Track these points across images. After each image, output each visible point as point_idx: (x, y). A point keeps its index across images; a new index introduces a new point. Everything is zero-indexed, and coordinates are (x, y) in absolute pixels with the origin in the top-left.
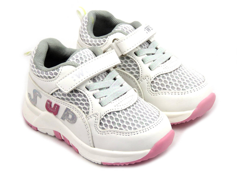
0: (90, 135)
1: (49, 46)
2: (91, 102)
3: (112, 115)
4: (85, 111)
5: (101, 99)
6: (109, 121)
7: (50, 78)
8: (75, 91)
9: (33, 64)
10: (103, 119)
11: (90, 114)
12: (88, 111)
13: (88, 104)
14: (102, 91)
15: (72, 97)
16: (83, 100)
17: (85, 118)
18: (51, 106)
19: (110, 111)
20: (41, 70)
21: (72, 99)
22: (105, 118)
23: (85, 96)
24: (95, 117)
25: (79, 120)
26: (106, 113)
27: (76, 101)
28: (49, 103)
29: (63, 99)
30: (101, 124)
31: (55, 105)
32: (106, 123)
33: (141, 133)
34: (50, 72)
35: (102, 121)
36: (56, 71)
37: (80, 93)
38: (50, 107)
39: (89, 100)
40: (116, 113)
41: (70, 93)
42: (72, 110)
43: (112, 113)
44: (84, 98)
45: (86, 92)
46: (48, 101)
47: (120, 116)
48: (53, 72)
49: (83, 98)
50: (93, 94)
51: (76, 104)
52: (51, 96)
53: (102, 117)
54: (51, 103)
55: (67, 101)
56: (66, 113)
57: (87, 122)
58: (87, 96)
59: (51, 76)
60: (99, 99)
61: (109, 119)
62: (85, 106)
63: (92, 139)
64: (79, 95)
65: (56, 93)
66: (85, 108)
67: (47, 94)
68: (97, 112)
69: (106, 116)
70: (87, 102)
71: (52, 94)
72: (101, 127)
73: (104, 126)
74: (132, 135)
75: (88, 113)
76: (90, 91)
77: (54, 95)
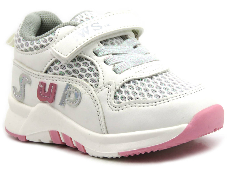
0: (101, 115)
2: (102, 69)
3: (131, 84)
4: (93, 84)
5: (116, 65)
6: (127, 92)
8: (79, 59)
10: (119, 91)
12: (97, 83)
13: (97, 75)
15: (75, 68)
16: (90, 69)
17: (94, 92)
18: (45, 90)
19: (128, 79)
21: (74, 71)
22: (121, 89)
23: (92, 63)
24: (107, 89)
25: (85, 97)
26: (123, 82)
27: (80, 73)
28: (42, 86)
29: (62, 74)
30: (116, 97)
32: (124, 94)
33: (173, 100)
34: (42, 39)
35: (118, 94)
36: (51, 36)
37: (85, 61)
38: (43, 91)
39: (99, 68)
40: (137, 81)
41: (71, 63)
42: (74, 85)
43: (131, 82)
44: (92, 67)
45: (94, 59)
46: (41, 83)
47: (143, 84)
48: (47, 38)
49: (90, 66)
50: (105, 59)
51: (81, 76)
52: (45, 74)
53: (118, 88)
54: (45, 85)
55: (67, 75)
56: (66, 92)
57: (96, 96)
58: (96, 64)
59: (45, 44)
60: (113, 65)
61: (127, 89)
62: (93, 77)
63: (105, 121)
64: (85, 64)
65: (52, 67)
66: (93, 80)
67: (39, 73)
68: (110, 80)
69: (123, 86)
70: (96, 71)
71: (46, 72)
72: (116, 101)
73: (120, 100)
74: (160, 104)
75: (97, 86)
76: (100, 56)
77: (49, 72)
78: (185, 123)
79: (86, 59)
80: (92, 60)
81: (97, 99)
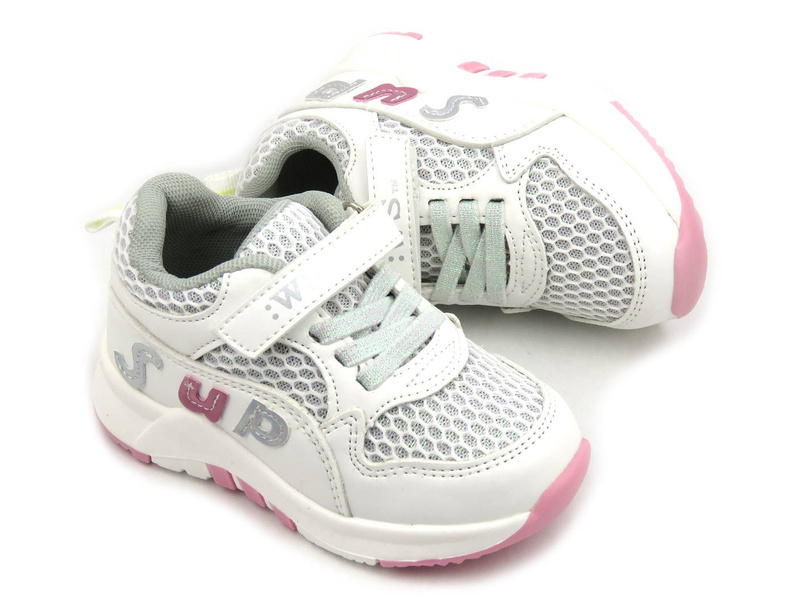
0: (337, 481)
1: (168, 198)
2: (332, 377)
3: (401, 414)
4: (315, 408)
5: (362, 366)
6: (393, 436)
7: (191, 309)
8: (278, 348)
9: (130, 268)
10: (373, 430)
11: (332, 415)
12: (323, 406)
13: (320, 386)
14: (361, 341)
15: (270, 367)
16: (305, 373)
17: (317, 431)
18: (198, 395)
19: (393, 404)
20: (157, 285)
21: (269, 373)
22: (379, 425)
23: (309, 360)
24: (348, 425)
25: (297, 436)
26: (382, 410)
27: (283, 379)
28: (190, 386)
29: (237, 372)
30: (368, 443)
31: (214, 392)
32: (386, 440)
33: (497, 465)
34: (189, 291)
35: (371, 438)
36: (209, 289)
37: (292, 353)
38: (194, 397)
39: (325, 373)
40: (411, 406)
41: (263, 357)
42: (271, 407)
43: (400, 409)
44: (308, 367)
45: (313, 349)
46: (189, 380)
47: (424, 414)
48: (200, 292)
49: (305, 366)
50: (336, 351)
51: (283, 386)
52: (198, 365)
53: (371, 424)
54: (198, 386)
55: (252, 378)
56: (253, 416)
57: (323, 443)
58: (318, 362)
59: (196, 305)
60: (356, 368)
61: (393, 427)
62: (312, 392)
63: (345, 492)
64: (292, 360)
65: (215, 355)
66: (313, 399)
67: (184, 358)
68: (355, 409)
69: (382, 417)
70: (317, 379)
71: (200, 359)
72: (369, 453)
73: (378, 452)
74: (470, 474)
75: (323, 413)
76: (326, 344)
77: (207, 362)
78: (523, 512)
79: (295, 350)
80: (308, 352)
81: (326, 447)
